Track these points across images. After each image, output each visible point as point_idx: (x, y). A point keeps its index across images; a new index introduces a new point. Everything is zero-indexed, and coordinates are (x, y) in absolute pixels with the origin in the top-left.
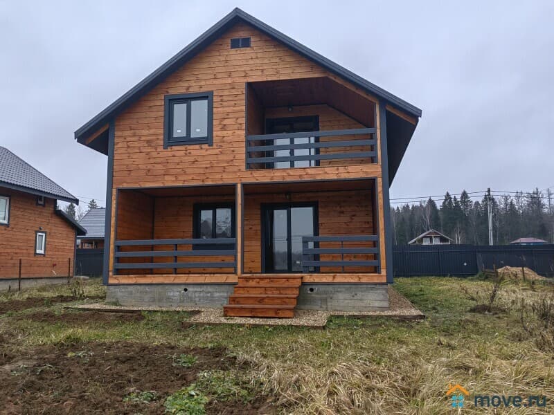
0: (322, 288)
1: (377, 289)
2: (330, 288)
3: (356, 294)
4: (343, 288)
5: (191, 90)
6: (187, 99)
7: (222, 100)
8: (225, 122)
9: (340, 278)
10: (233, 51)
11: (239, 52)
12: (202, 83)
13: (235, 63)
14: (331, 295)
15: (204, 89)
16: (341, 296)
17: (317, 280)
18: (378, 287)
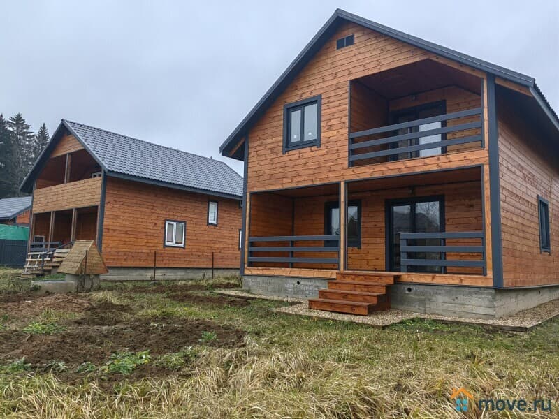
0: (421, 289)
1: (481, 293)
2: (428, 289)
3: (457, 298)
4: (442, 291)
5: (304, 96)
6: (301, 106)
7: (328, 102)
8: (332, 122)
9: (440, 279)
10: (339, 52)
11: (343, 52)
12: (313, 88)
13: (340, 63)
14: (430, 297)
15: (315, 94)
16: (440, 298)
17: (415, 280)
18: (482, 291)
